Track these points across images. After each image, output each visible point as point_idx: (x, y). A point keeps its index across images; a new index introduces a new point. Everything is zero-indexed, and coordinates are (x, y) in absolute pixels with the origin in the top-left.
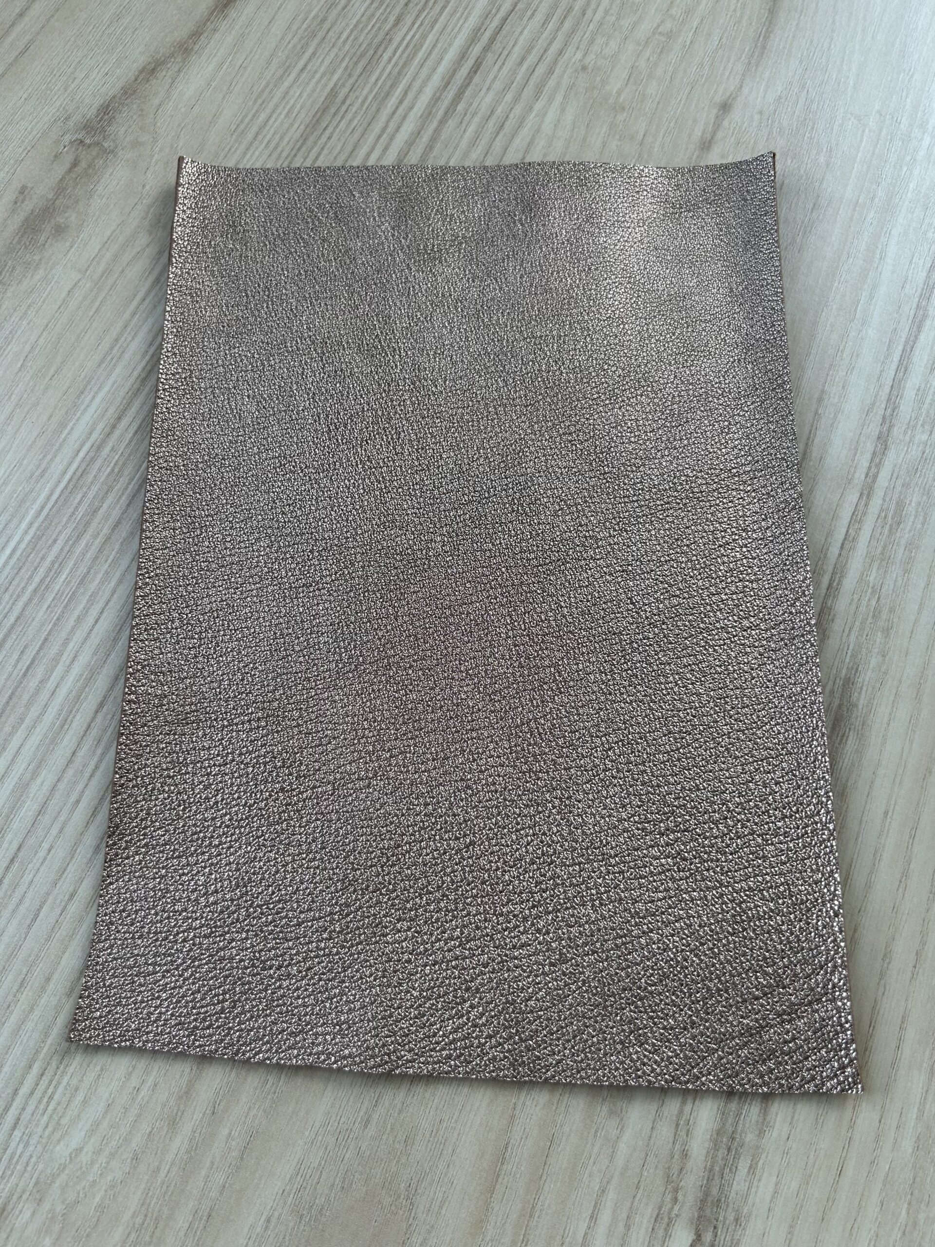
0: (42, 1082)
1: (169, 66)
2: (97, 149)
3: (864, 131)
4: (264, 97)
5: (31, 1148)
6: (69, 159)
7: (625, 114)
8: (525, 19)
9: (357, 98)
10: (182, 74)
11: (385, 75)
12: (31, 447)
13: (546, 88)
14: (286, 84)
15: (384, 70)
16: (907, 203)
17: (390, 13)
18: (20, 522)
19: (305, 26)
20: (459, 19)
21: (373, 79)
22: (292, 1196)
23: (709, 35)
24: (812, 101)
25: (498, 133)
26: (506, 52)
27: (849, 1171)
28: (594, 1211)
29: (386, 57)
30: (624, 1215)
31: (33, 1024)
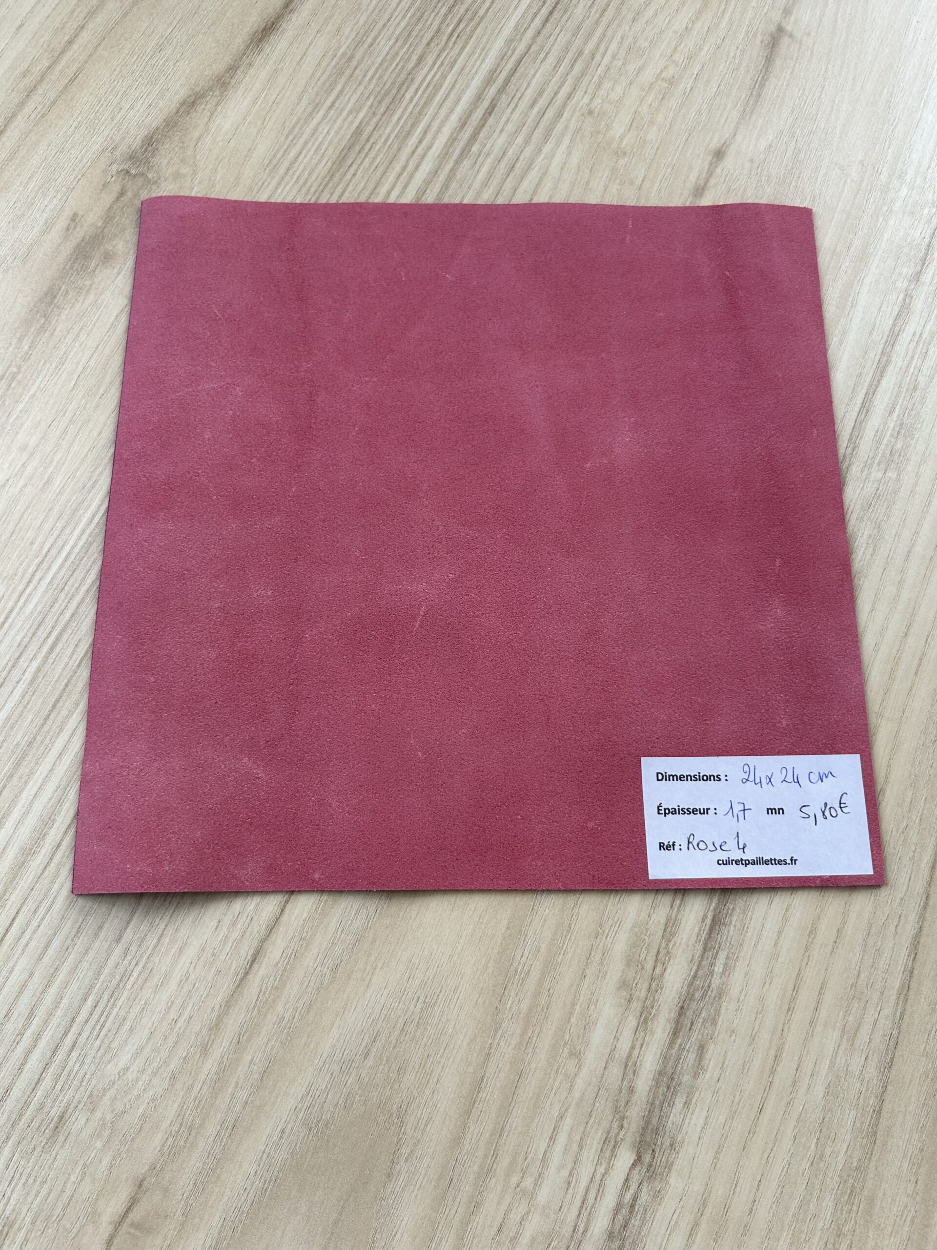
0: (95, 1012)
1: (207, 99)
2: (142, 179)
3: (846, 181)
4: (295, 133)
5: (86, 1067)
6: (116, 188)
7: (626, 159)
8: (538, 61)
9: (380, 136)
10: (219, 108)
11: (407, 115)
12: (83, 460)
13: (555, 131)
14: (316, 121)
15: (406, 108)
16: (880, 252)
17: (413, 52)
18: (74, 529)
19: (333, 63)
20: (477, 60)
21: (395, 118)
22: (302, 1112)
23: (708, 82)
24: (800, 151)
25: (508, 175)
26: (518, 95)
27: (768, 1110)
28: (553, 1132)
29: (408, 96)
30: (578, 1138)
31: (88, 965)
